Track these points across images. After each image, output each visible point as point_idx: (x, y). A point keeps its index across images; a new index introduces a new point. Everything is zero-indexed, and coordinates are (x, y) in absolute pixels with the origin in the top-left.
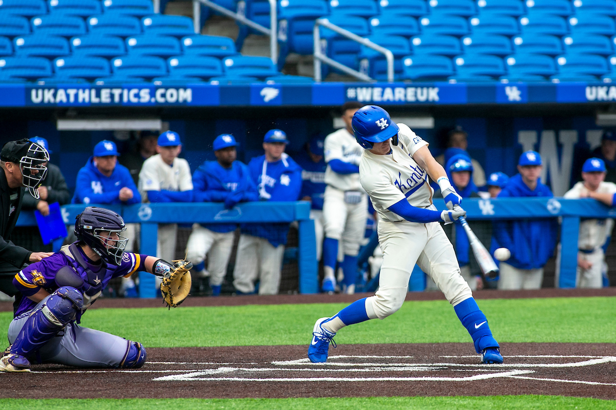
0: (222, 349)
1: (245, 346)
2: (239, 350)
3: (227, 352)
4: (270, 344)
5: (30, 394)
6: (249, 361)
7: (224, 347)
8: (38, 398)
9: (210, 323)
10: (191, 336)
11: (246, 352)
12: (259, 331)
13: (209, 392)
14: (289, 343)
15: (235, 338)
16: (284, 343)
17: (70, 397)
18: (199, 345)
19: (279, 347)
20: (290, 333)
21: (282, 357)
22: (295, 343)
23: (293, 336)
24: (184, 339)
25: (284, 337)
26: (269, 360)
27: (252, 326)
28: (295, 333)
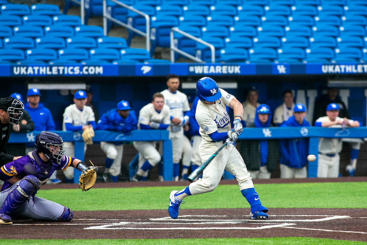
0: (121, 212)
1: (134, 210)
2: (131, 212)
3: (124, 213)
4: (148, 209)
5: (15, 237)
6: (137, 218)
7: (123, 211)
8: (20, 239)
9: (114, 197)
10: (104, 205)
11: (135, 213)
12: (142, 202)
13: (115, 236)
14: (159, 208)
15: (128, 206)
16: (156, 208)
17: (38, 239)
18: (109, 210)
19: (153, 210)
20: (159, 203)
21: (155, 216)
22: (162, 208)
23: (160, 204)
24: (100, 206)
25: (155, 205)
26: (148, 218)
27: (138, 199)
28: (162, 203)
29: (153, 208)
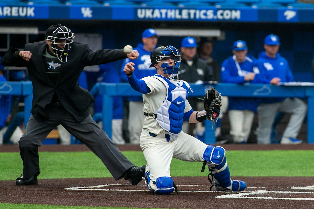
0: (259, 178)
1: (274, 177)
2: (270, 179)
3: (263, 180)
4: (290, 175)
5: (137, 205)
6: (277, 186)
7: (261, 177)
8: (143, 207)
9: (251, 161)
10: (239, 169)
11: (274, 181)
12: (283, 167)
13: (251, 206)
14: (302, 175)
15: (267, 171)
16: (299, 175)
17: (163, 207)
18: (245, 176)
19: (296, 177)
20: (303, 169)
21: (298, 184)
22: (306, 175)
23: (304, 171)
24: (235, 171)
25: (299, 171)
26: (289, 186)
27: (278, 164)
28: (306, 169)
29: (295, 175)
